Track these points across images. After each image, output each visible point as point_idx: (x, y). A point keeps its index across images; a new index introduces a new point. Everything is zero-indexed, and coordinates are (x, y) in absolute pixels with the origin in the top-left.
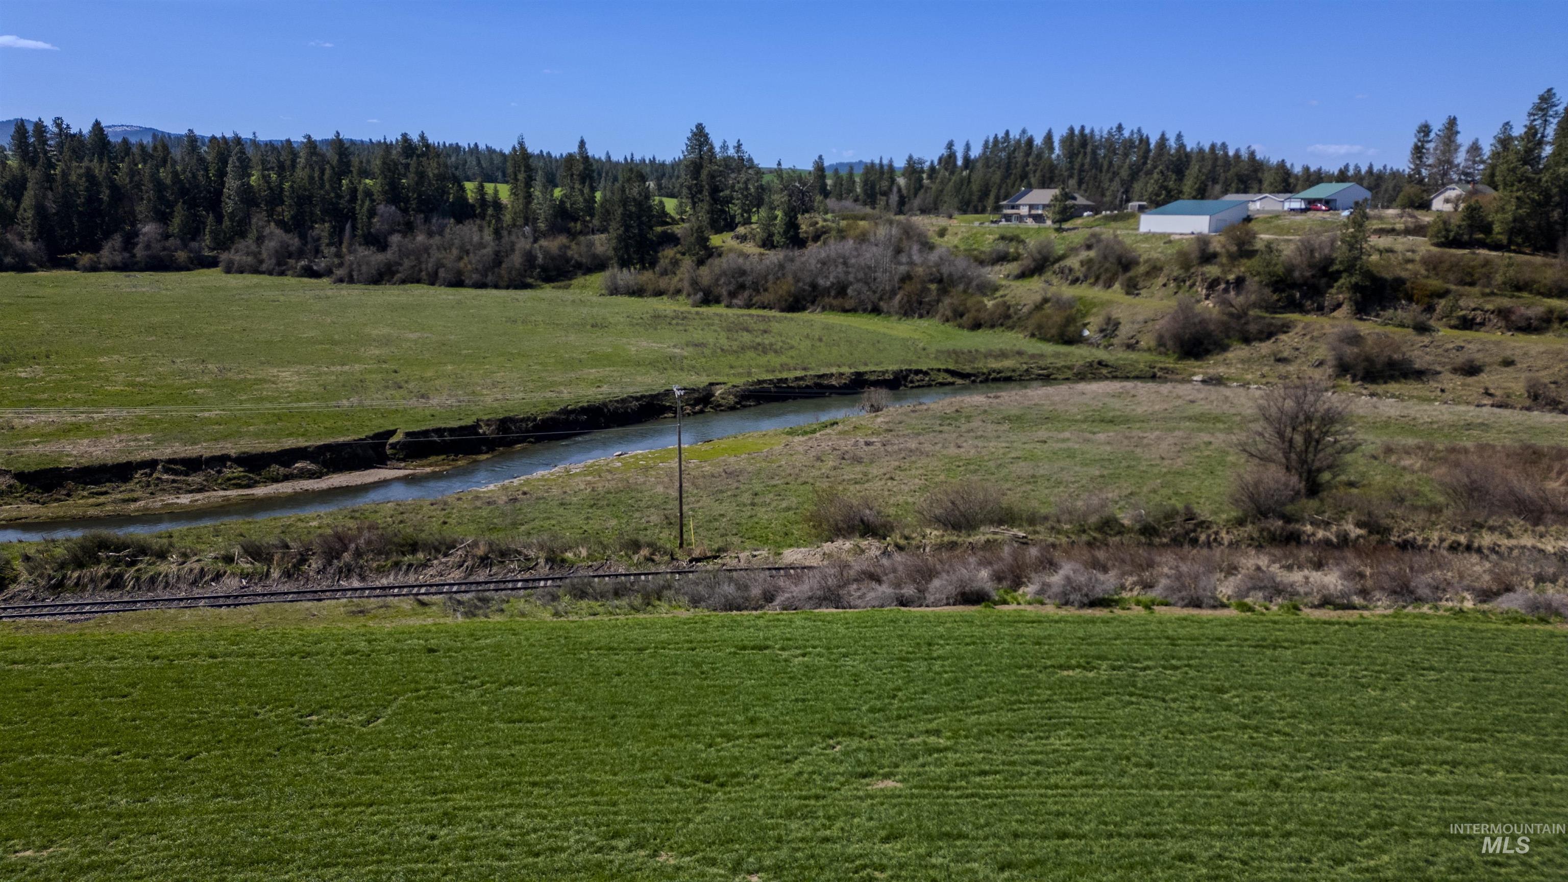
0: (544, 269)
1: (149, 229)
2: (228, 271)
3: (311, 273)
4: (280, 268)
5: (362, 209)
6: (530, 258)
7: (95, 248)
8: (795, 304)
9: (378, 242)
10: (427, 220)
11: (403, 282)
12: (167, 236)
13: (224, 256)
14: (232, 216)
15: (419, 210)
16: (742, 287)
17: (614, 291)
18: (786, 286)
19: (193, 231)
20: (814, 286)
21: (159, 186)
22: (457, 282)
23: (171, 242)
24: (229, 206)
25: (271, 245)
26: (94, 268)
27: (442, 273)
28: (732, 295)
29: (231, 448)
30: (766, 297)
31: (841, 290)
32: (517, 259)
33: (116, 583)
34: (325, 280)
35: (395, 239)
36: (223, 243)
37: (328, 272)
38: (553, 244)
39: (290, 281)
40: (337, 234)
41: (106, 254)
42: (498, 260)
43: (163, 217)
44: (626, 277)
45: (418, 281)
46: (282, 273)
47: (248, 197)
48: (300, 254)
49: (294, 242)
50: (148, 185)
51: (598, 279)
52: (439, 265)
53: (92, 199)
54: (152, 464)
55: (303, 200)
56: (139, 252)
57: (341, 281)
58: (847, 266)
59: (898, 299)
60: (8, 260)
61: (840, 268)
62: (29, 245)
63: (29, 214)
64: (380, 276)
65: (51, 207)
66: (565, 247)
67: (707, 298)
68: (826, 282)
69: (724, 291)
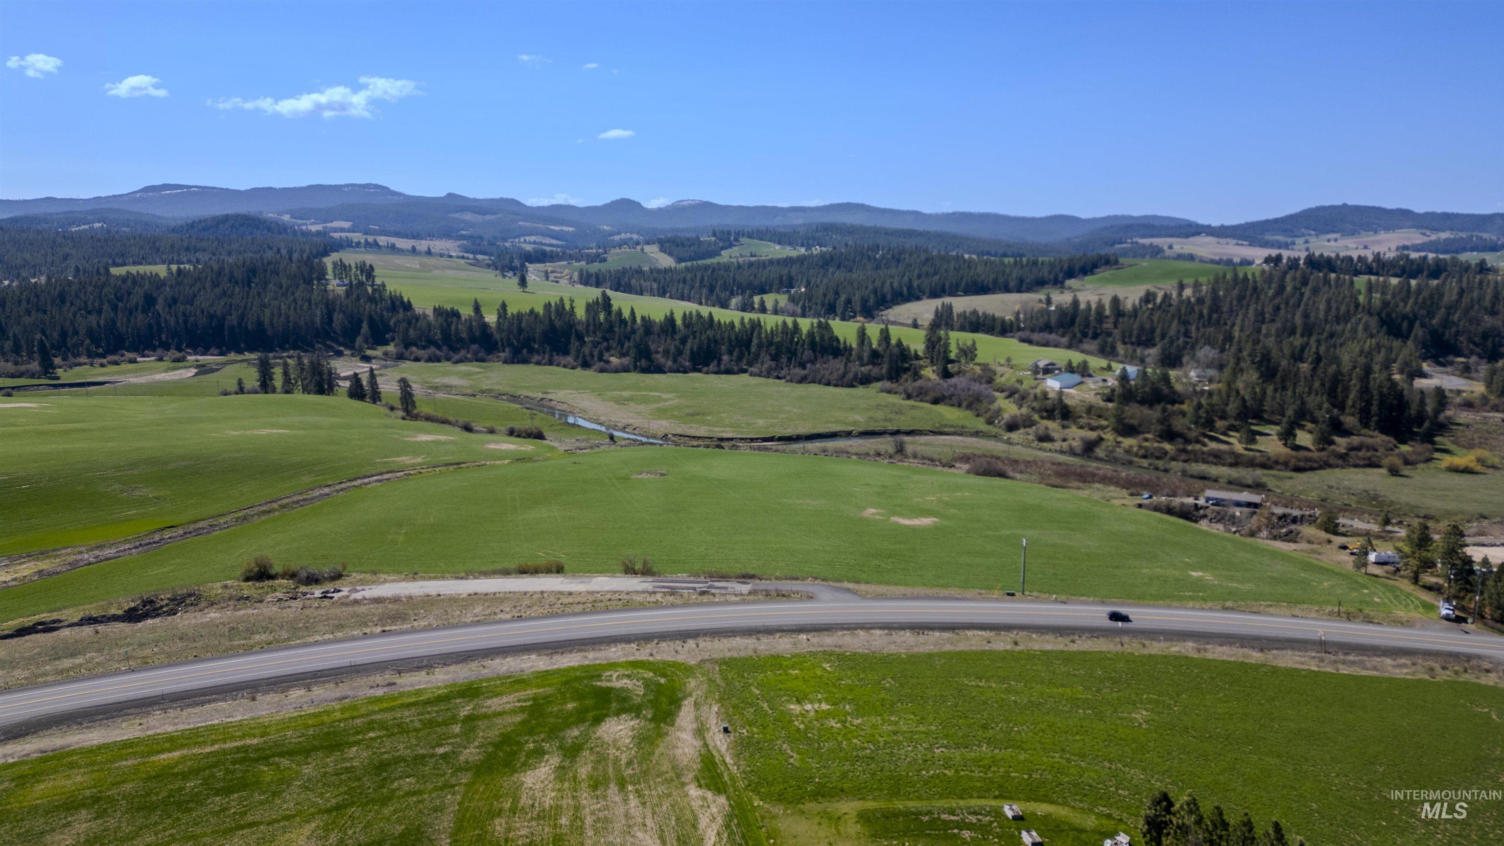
0: (861, 379)
1: (725, 358)
2: (751, 375)
3: (778, 378)
4: (768, 376)
5: (800, 351)
6: (856, 376)
7: (708, 365)
8: (936, 401)
9: (803, 366)
10: (823, 356)
11: (810, 383)
12: (731, 360)
13: (750, 369)
14: (754, 352)
15: (820, 352)
16: (921, 394)
17: (882, 391)
18: (937, 394)
19: (740, 358)
20: (944, 396)
21: (730, 340)
22: (828, 384)
23: (733, 363)
24: (753, 349)
25: (766, 366)
26: (707, 373)
27: (823, 380)
28: (917, 396)
29: (748, 437)
30: (928, 398)
31: (951, 397)
32: (851, 375)
34: (783, 381)
35: (809, 365)
36: (750, 364)
37: (784, 377)
38: (865, 369)
39: (771, 381)
40: (790, 360)
41: (712, 367)
42: (844, 376)
43: (730, 353)
44: (887, 384)
45: (815, 383)
46: (768, 377)
47: (760, 346)
48: (776, 369)
49: (773, 364)
50: (726, 339)
51: (878, 385)
52: (823, 376)
53: (709, 347)
55: (779, 346)
56: (722, 367)
57: (788, 381)
58: (956, 388)
59: (964, 404)
60: (681, 369)
61: (952, 389)
62: (687, 364)
63: (688, 352)
64: (802, 380)
65: (695, 349)
66: (870, 370)
67: (909, 397)
68: (946, 394)
69: (915, 394)
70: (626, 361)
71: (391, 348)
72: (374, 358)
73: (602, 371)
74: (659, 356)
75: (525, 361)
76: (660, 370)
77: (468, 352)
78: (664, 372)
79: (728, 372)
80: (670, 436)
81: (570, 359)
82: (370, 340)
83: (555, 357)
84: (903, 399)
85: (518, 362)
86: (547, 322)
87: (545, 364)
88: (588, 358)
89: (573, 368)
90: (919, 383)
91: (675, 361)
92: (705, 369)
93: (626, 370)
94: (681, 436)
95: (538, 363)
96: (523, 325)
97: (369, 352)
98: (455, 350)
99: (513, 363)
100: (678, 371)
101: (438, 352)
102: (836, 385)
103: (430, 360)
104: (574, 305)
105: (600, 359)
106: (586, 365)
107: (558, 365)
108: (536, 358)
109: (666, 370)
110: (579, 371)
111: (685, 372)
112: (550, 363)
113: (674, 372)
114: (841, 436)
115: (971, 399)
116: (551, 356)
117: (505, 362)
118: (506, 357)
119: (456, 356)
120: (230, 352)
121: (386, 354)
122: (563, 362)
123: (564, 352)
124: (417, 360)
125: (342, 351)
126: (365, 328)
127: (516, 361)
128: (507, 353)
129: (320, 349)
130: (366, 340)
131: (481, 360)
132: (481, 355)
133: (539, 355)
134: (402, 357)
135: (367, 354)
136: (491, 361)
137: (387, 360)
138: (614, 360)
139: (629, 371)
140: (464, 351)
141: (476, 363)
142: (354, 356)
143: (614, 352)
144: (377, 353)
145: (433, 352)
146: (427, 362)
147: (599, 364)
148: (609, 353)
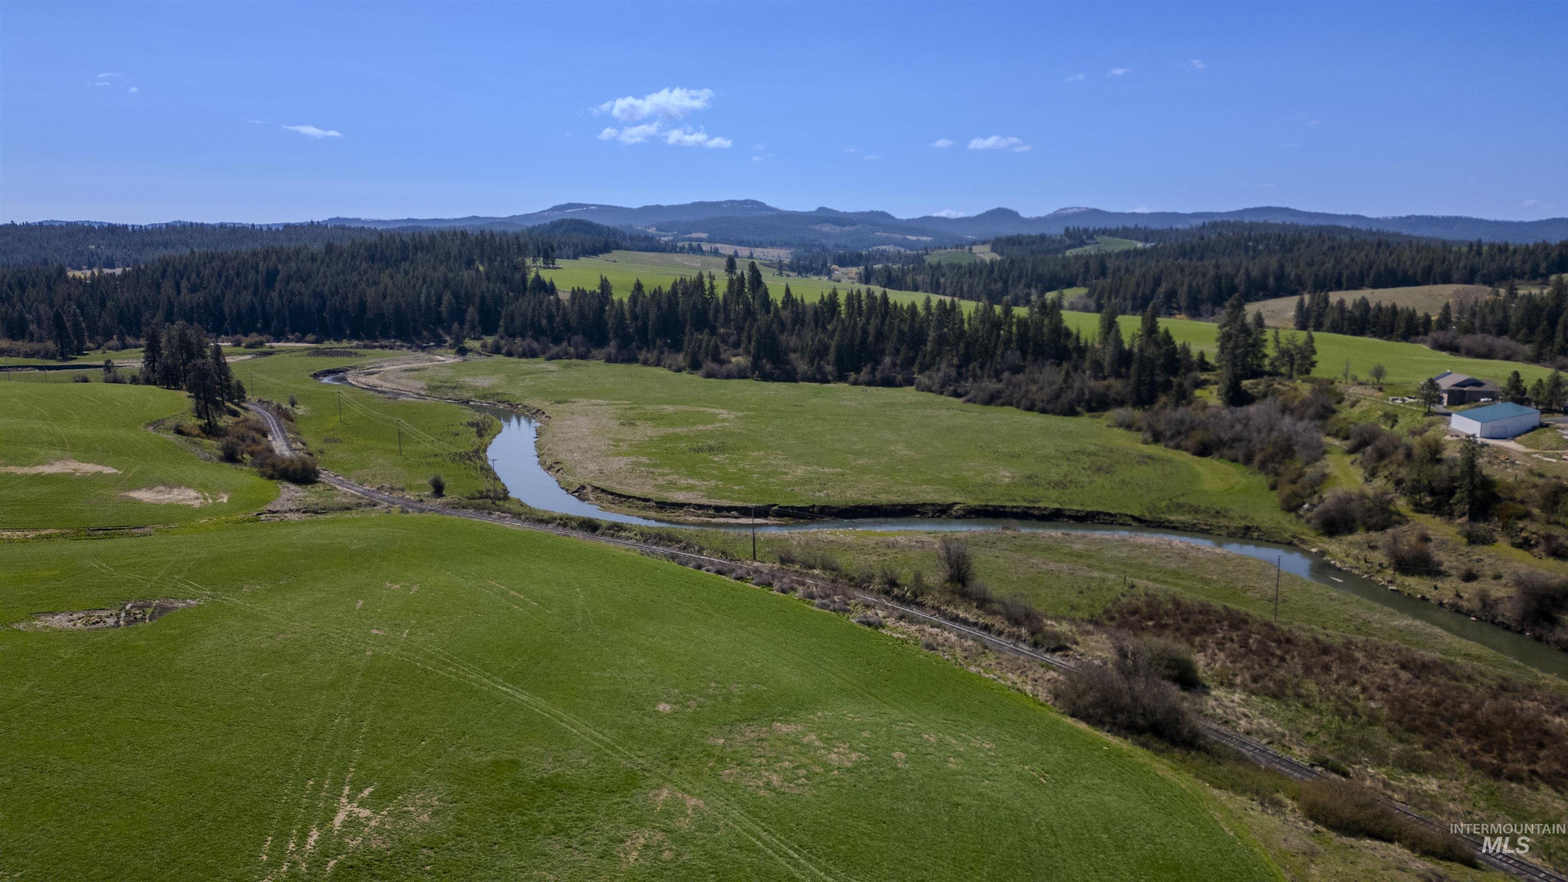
0: (1089, 402)
1: (887, 360)
2: (918, 389)
3: (956, 395)
4: (941, 391)
5: (1000, 352)
6: (1082, 395)
7: (858, 371)
8: (1204, 450)
9: (999, 376)
10: (1035, 361)
11: (1003, 405)
12: (895, 365)
13: (920, 379)
14: (932, 352)
15: (1032, 354)
16: (1179, 433)
17: (1121, 425)
18: (1210, 436)
19: (908, 362)
20: (1221, 440)
22: (1030, 408)
23: (896, 368)
25: (943, 375)
26: (855, 383)
27: (1024, 401)
28: (1172, 437)
30: (1190, 443)
31: (1234, 443)
32: (1072, 395)
34: (961, 399)
35: (1008, 375)
36: (921, 370)
37: (965, 394)
38: (1098, 385)
39: (942, 398)
40: (983, 366)
41: (864, 375)
42: (1060, 395)
43: (896, 353)
44: (1129, 413)
45: (1011, 405)
46: (942, 393)
48: (955, 381)
49: (954, 372)
50: (896, 332)
51: (1115, 414)
52: (1026, 395)
53: (864, 341)
55: (973, 342)
56: (878, 375)
57: (968, 401)
58: (1246, 426)
59: (1258, 457)
60: (819, 376)
61: (1239, 427)
62: (830, 368)
63: (834, 349)
64: (991, 400)
65: (844, 345)
66: (1108, 388)
67: (1157, 438)
68: (1226, 436)
69: (1168, 434)
70: (747, 360)
71: (490, 340)
72: (471, 350)
73: (711, 375)
74: (792, 355)
75: (632, 360)
76: (790, 376)
77: (570, 345)
78: (795, 381)
79: (888, 382)
80: (588, 489)
81: (680, 359)
82: (479, 329)
83: (664, 355)
84: (1145, 442)
85: (622, 362)
86: (665, 305)
87: (650, 365)
88: (701, 357)
89: (679, 370)
90: (1181, 412)
91: (811, 362)
92: (852, 376)
93: (742, 374)
95: (645, 363)
97: (469, 343)
98: (557, 341)
99: (616, 361)
100: (815, 381)
101: (535, 345)
102: (1044, 411)
103: (523, 355)
104: (715, 283)
105: (717, 359)
106: (695, 366)
107: (664, 366)
108: (644, 354)
110: (685, 376)
111: (825, 381)
112: (658, 364)
113: (808, 380)
114: (923, 515)
115: (1270, 450)
116: (661, 352)
117: (609, 360)
118: (609, 354)
119: (555, 349)
120: (328, 339)
121: (484, 346)
122: (669, 362)
123: (676, 347)
124: (510, 354)
125: (446, 341)
126: (471, 313)
127: (620, 358)
128: (612, 348)
129: (425, 337)
130: (473, 328)
131: (583, 357)
132: (582, 349)
133: (648, 351)
134: (497, 350)
135: (466, 345)
136: (594, 358)
137: (480, 354)
138: (734, 359)
139: (745, 377)
140: (565, 344)
141: (574, 361)
142: (451, 347)
143: (741, 350)
144: (476, 344)
145: (529, 345)
146: (520, 357)
147: (709, 365)
148: (735, 351)
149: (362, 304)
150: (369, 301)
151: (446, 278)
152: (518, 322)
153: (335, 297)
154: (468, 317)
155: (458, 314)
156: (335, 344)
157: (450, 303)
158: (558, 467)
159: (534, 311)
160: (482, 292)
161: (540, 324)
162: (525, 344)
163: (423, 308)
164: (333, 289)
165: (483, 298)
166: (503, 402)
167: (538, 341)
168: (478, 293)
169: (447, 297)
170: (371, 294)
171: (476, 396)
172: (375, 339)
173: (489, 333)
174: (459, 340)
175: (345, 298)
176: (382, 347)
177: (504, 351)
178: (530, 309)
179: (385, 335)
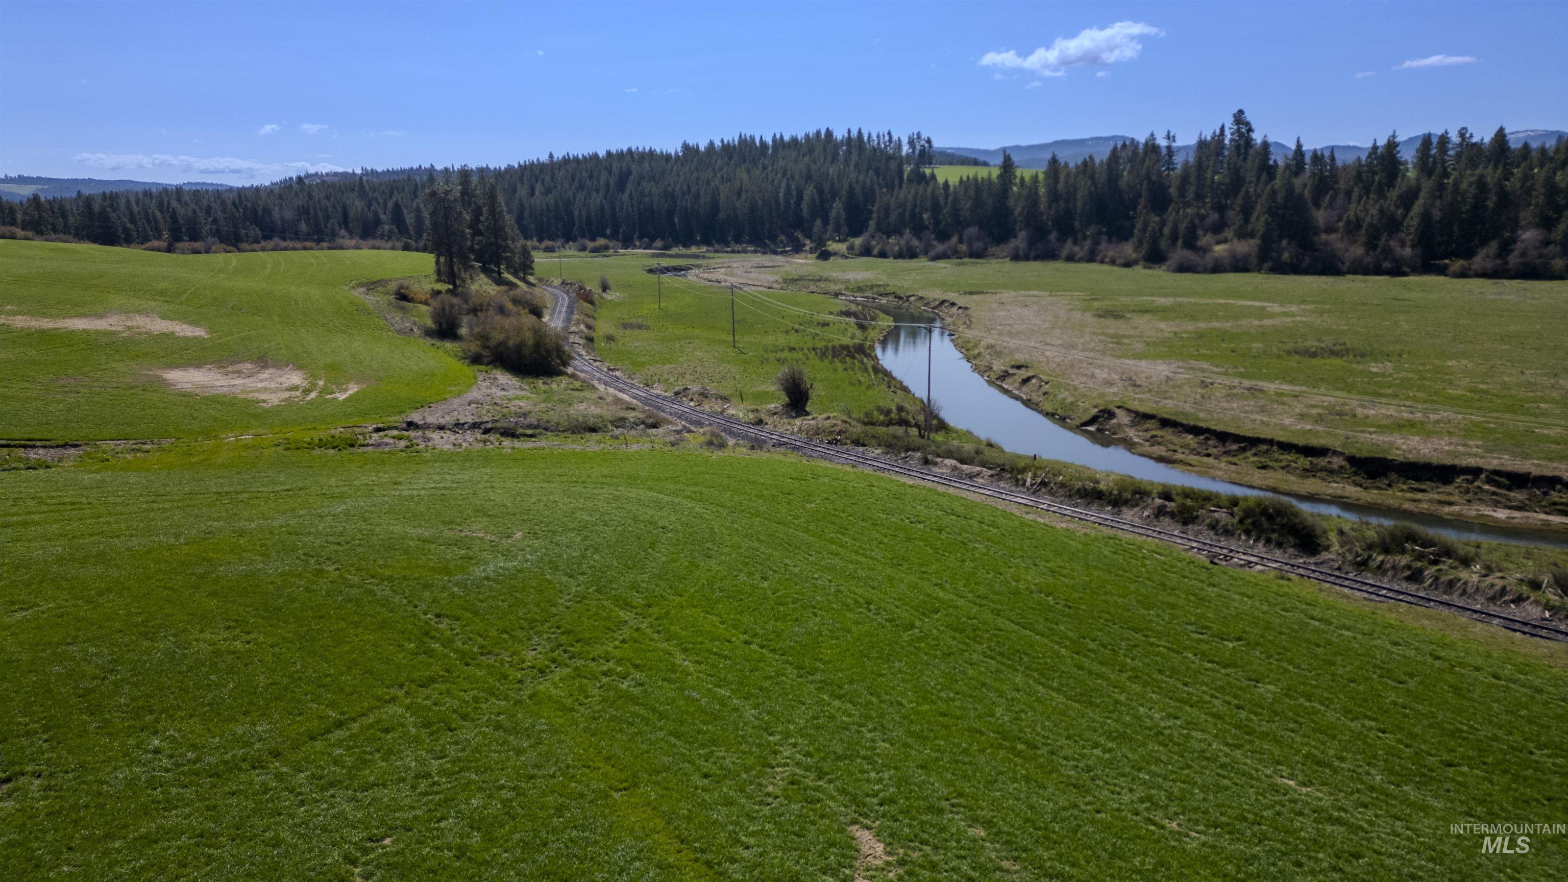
1: (1529, 235)
7: (1469, 254)
12: (1548, 244)
21: (1552, 190)
23: (1551, 249)
26: (1463, 274)
33: (1415, 577)
41: (1479, 260)
43: (1548, 223)
50: (1539, 190)
54: (1476, 472)
56: (1514, 259)
60: (1386, 265)
62: (1408, 251)
63: (1415, 222)
65: (1437, 214)
70: (1245, 247)
71: (858, 241)
72: (835, 254)
73: (1183, 268)
74: (1333, 236)
75: (1050, 255)
76: (1327, 267)
77: (961, 241)
78: (1339, 273)
80: (1123, 418)
81: (1128, 249)
82: (845, 229)
83: (1103, 246)
85: (1036, 258)
86: (1102, 178)
87: (1079, 261)
88: (1163, 244)
89: (1128, 264)
91: (1371, 245)
92: (1458, 265)
93: (1239, 266)
94: (1165, 423)
95: (1071, 258)
96: (1061, 185)
97: (833, 246)
98: (943, 236)
99: (1027, 258)
100: (1378, 271)
101: (915, 242)
103: (900, 256)
105: (1190, 243)
106: (1155, 258)
107: (1102, 262)
108: (1069, 247)
109: (1345, 268)
110: (1139, 270)
111: (1396, 271)
112: (1091, 258)
113: (1366, 271)
116: (1096, 243)
117: (1016, 257)
118: (1017, 249)
119: (940, 248)
120: (677, 246)
121: (851, 248)
122: (1110, 254)
123: (1121, 234)
124: (883, 255)
125: (804, 245)
126: (837, 209)
127: (1032, 254)
128: (1020, 241)
129: (782, 242)
130: (837, 229)
131: (978, 254)
132: (978, 245)
133: (1075, 243)
134: (866, 252)
135: (830, 248)
136: (993, 256)
137: (847, 258)
138: (1218, 248)
139: (1246, 270)
140: (954, 239)
141: (966, 260)
142: (812, 251)
143: (1228, 233)
144: (842, 247)
145: (908, 242)
146: (896, 257)
147: (1180, 254)
148: (1218, 237)
149: (715, 205)
150: (722, 198)
151: (809, 171)
152: (893, 217)
153: (687, 197)
154: (833, 214)
155: (821, 211)
156: (684, 251)
157: (812, 199)
158: (1024, 373)
159: (915, 200)
160: (850, 184)
161: (921, 218)
162: (903, 242)
163: (782, 208)
164: (685, 188)
165: (851, 191)
166: (887, 295)
167: (919, 238)
168: (846, 186)
169: (809, 191)
170: (724, 190)
171: (847, 289)
172: (727, 244)
173: (856, 234)
174: (821, 242)
175: (697, 196)
176: (733, 252)
177: (875, 251)
178: (910, 197)
179: (738, 240)
